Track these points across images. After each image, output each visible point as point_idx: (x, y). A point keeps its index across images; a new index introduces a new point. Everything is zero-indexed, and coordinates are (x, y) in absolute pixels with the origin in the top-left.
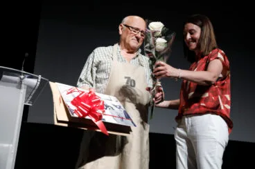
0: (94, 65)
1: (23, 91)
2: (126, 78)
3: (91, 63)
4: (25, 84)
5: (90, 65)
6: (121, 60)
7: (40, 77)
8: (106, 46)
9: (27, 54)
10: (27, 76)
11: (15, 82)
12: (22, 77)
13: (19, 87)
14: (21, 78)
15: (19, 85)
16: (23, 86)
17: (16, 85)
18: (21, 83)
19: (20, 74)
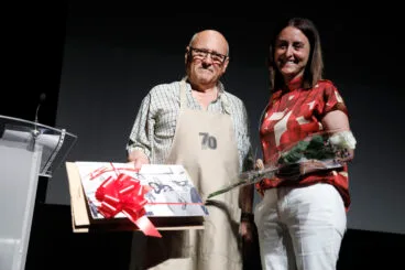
0: (151, 116)
1: (37, 155)
2: (201, 134)
3: (146, 113)
4: (40, 144)
5: (144, 117)
6: (192, 105)
7: (64, 132)
8: (169, 82)
9: (43, 96)
10: (43, 131)
11: (25, 141)
12: (36, 132)
13: (32, 148)
14: (34, 135)
15: (31, 145)
16: (37, 146)
17: (26, 145)
18: (33, 141)
19: (33, 127)
